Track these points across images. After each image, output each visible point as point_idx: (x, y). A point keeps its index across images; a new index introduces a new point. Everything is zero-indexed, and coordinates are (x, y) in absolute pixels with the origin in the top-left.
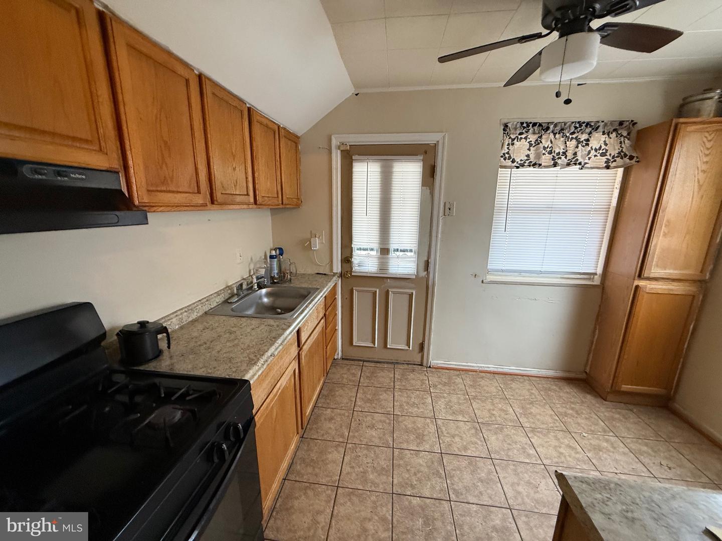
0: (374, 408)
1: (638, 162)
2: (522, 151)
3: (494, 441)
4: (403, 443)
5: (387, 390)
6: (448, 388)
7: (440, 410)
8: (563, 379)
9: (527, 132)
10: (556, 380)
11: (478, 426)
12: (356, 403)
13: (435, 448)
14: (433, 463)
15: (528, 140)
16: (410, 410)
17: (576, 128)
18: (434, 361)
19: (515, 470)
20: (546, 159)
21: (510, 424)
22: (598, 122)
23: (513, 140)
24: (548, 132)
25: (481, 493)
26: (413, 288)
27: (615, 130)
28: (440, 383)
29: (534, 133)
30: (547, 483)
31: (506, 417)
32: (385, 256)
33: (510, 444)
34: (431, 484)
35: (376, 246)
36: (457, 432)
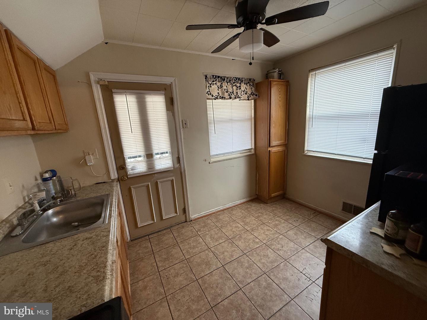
0: (172, 262)
1: (259, 97)
2: (215, 91)
3: (241, 244)
4: (201, 273)
5: (174, 246)
6: (206, 228)
7: (209, 242)
8: (250, 201)
9: (216, 81)
10: (248, 203)
11: (231, 240)
12: (158, 266)
13: (218, 265)
14: (222, 274)
15: (217, 85)
16: (194, 251)
17: (235, 80)
18: (193, 216)
19: (257, 253)
20: (226, 95)
21: (243, 232)
22: (242, 78)
23: (210, 84)
24: (225, 81)
25: (250, 274)
26: (173, 176)
27: (248, 83)
28: (201, 227)
29: (219, 82)
30: (270, 251)
31: (239, 229)
32: (151, 159)
33: (248, 242)
34: (228, 287)
35: (142, 153)
36: (224, 250)
